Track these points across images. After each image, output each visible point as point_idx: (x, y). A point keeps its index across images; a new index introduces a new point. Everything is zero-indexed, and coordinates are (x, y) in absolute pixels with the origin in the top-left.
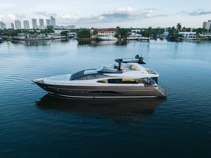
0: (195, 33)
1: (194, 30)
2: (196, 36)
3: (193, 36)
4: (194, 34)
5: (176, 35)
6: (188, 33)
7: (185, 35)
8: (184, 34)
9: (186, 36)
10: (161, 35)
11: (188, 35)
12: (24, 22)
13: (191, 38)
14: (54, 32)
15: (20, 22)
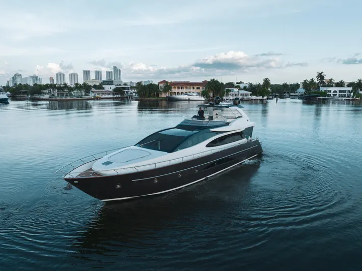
0: (350, 89)
1: (350, 85)
2: (352, 94)
3: (346, 94)
4: (349, 91)
5: (314, 93)
6: (338, 89)
7: (332, 93)
8: (330, 91)
9: (333, 95)
10: (291, 94)
11: (338, 93)
12: (71, 75)
13: (343, 98)
14: (103, 88)
15: (64, 75)
